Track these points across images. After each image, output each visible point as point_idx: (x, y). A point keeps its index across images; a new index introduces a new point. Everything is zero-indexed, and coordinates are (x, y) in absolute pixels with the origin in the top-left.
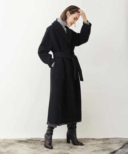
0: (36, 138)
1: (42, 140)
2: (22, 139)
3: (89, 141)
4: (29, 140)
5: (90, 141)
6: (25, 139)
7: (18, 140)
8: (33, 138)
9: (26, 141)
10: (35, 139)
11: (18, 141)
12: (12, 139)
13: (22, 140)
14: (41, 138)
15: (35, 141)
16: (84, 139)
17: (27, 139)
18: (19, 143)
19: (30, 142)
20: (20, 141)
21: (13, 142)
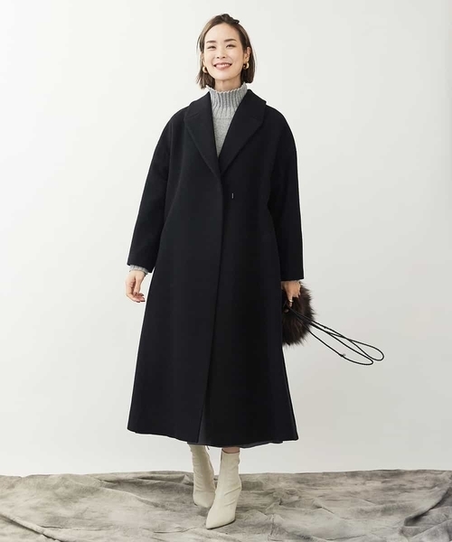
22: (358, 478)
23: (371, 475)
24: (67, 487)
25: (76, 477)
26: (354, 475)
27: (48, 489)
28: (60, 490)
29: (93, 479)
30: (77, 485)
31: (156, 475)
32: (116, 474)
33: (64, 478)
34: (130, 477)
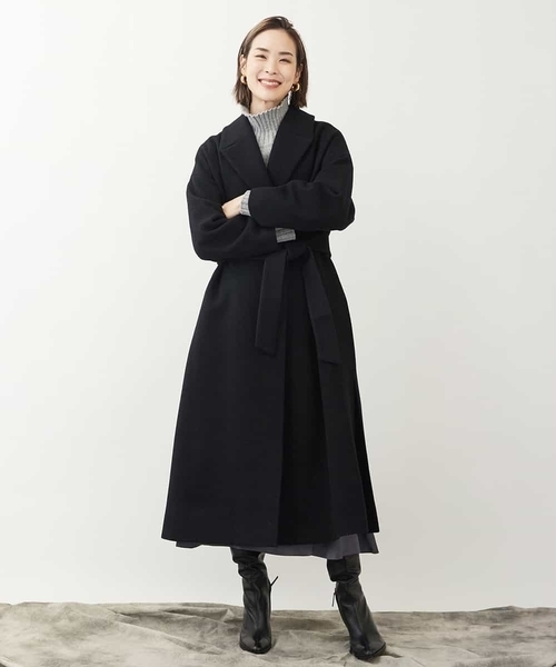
0: (207, 605)
1: (230, 614)
2: (144, 604)
3: (431, 623)
4: (173, 611)
5: (437, 623)
6: (160, 607)
7: (127, 611)
8: (194, 605)
9: (164, 617)
10: (201, 609)
11: (129, 615)
12: (105, 606)
13: (146, 609)
14: (225, 606)
15: (200, 618)
16: (415, 614)
17: (168, 607)
18: (131, 622)
19: (178, 621)
20: (137, 616)
21: (105, 617)
22: (460, 621)
23: (476, 618)
24: (71, 619)
25: (84, 607)
26: (453, 616)
27: (45, 621)
28: (63, 623)
29: (106, 610)
30: (84, 617)
31: (189, 608)
32: (136, 604)
33: (68, 607)
34: (155, 609)
